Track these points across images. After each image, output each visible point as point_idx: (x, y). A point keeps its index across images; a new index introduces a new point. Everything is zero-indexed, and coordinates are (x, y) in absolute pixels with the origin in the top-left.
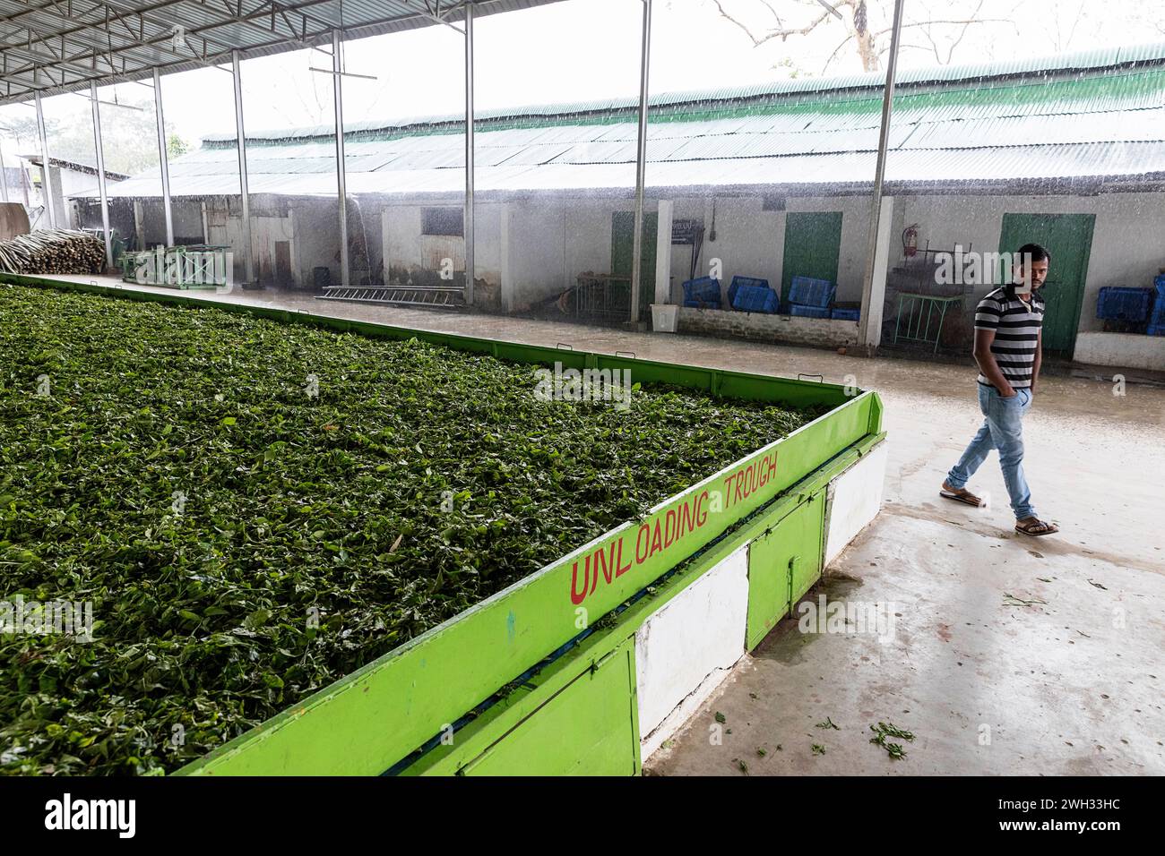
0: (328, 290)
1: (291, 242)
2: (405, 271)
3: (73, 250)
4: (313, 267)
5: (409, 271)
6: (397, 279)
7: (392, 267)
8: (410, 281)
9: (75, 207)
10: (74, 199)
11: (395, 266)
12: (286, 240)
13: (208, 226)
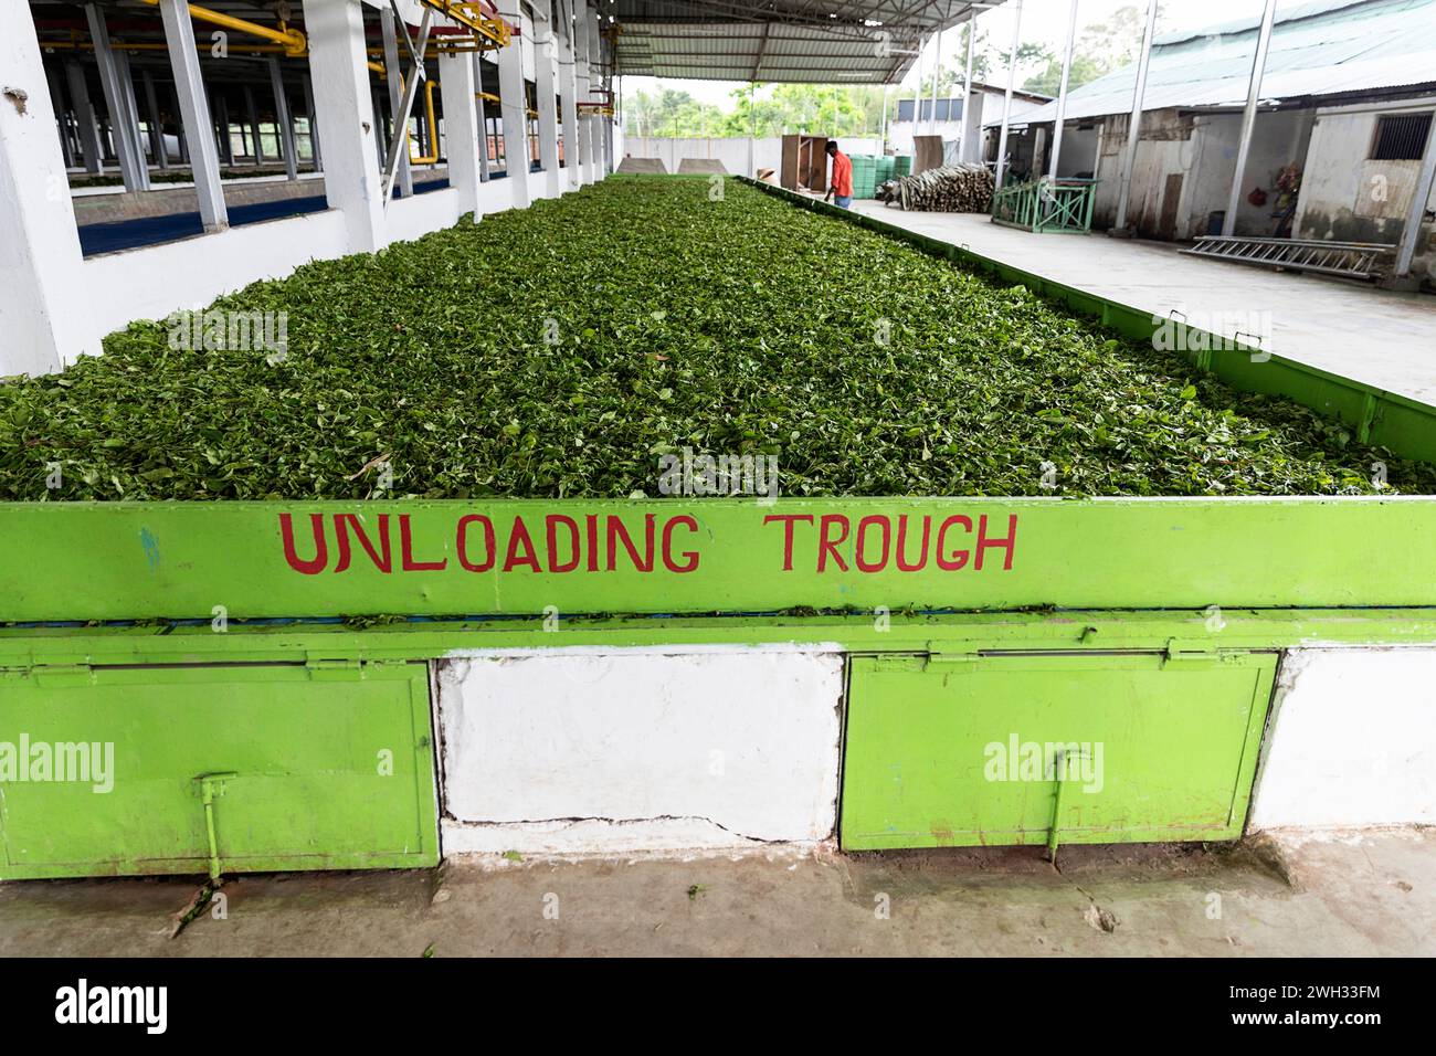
0: (1199, 242)
1: (1186, 174)
2: (1326, 218)
3: (962, 186)
4: (1210, 210)
5: (1333, 218)
6: (1312, 230)
7: (1309, 211)
8: (1330, 234)
9: (987, 138)
10: (989, 128)
11: (1313, 211)
12: (1180, 172)
13: (1102, 156)
